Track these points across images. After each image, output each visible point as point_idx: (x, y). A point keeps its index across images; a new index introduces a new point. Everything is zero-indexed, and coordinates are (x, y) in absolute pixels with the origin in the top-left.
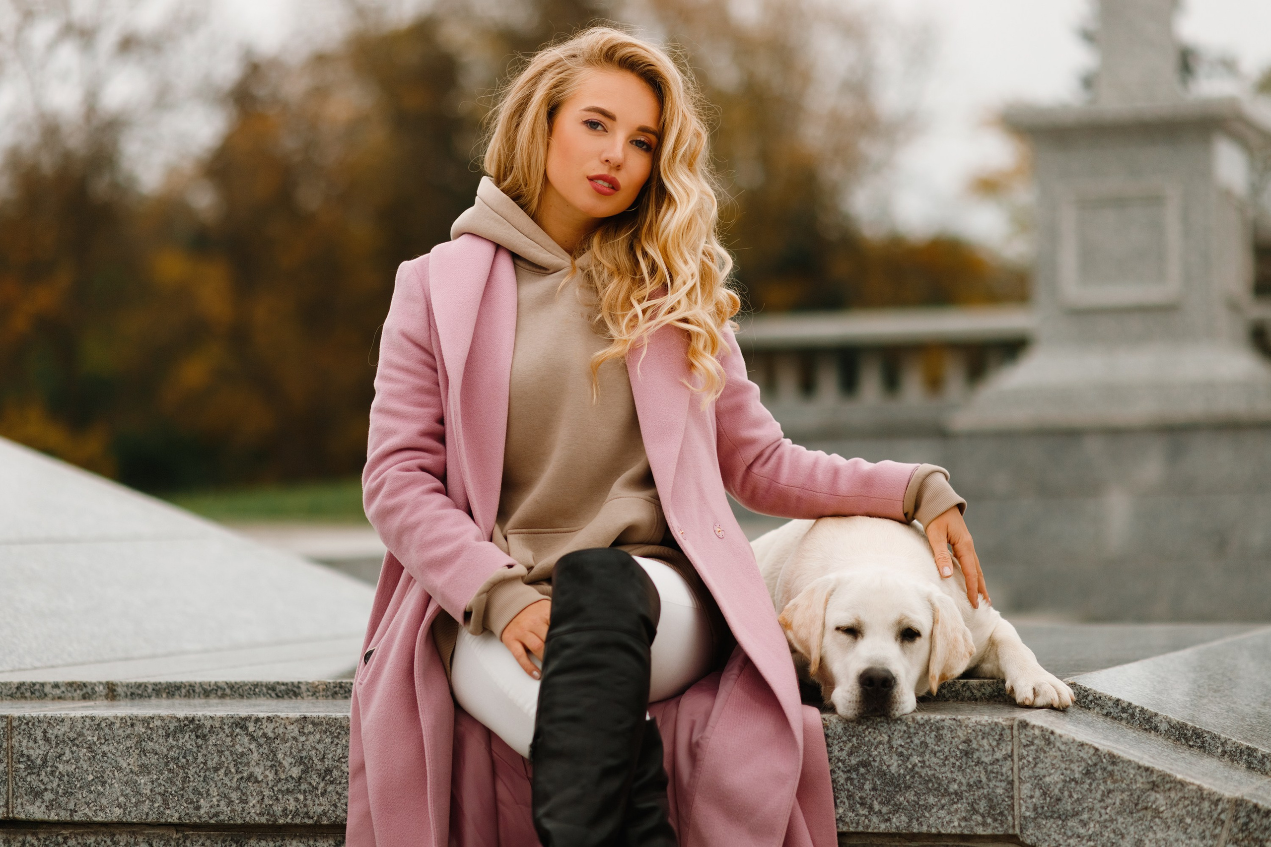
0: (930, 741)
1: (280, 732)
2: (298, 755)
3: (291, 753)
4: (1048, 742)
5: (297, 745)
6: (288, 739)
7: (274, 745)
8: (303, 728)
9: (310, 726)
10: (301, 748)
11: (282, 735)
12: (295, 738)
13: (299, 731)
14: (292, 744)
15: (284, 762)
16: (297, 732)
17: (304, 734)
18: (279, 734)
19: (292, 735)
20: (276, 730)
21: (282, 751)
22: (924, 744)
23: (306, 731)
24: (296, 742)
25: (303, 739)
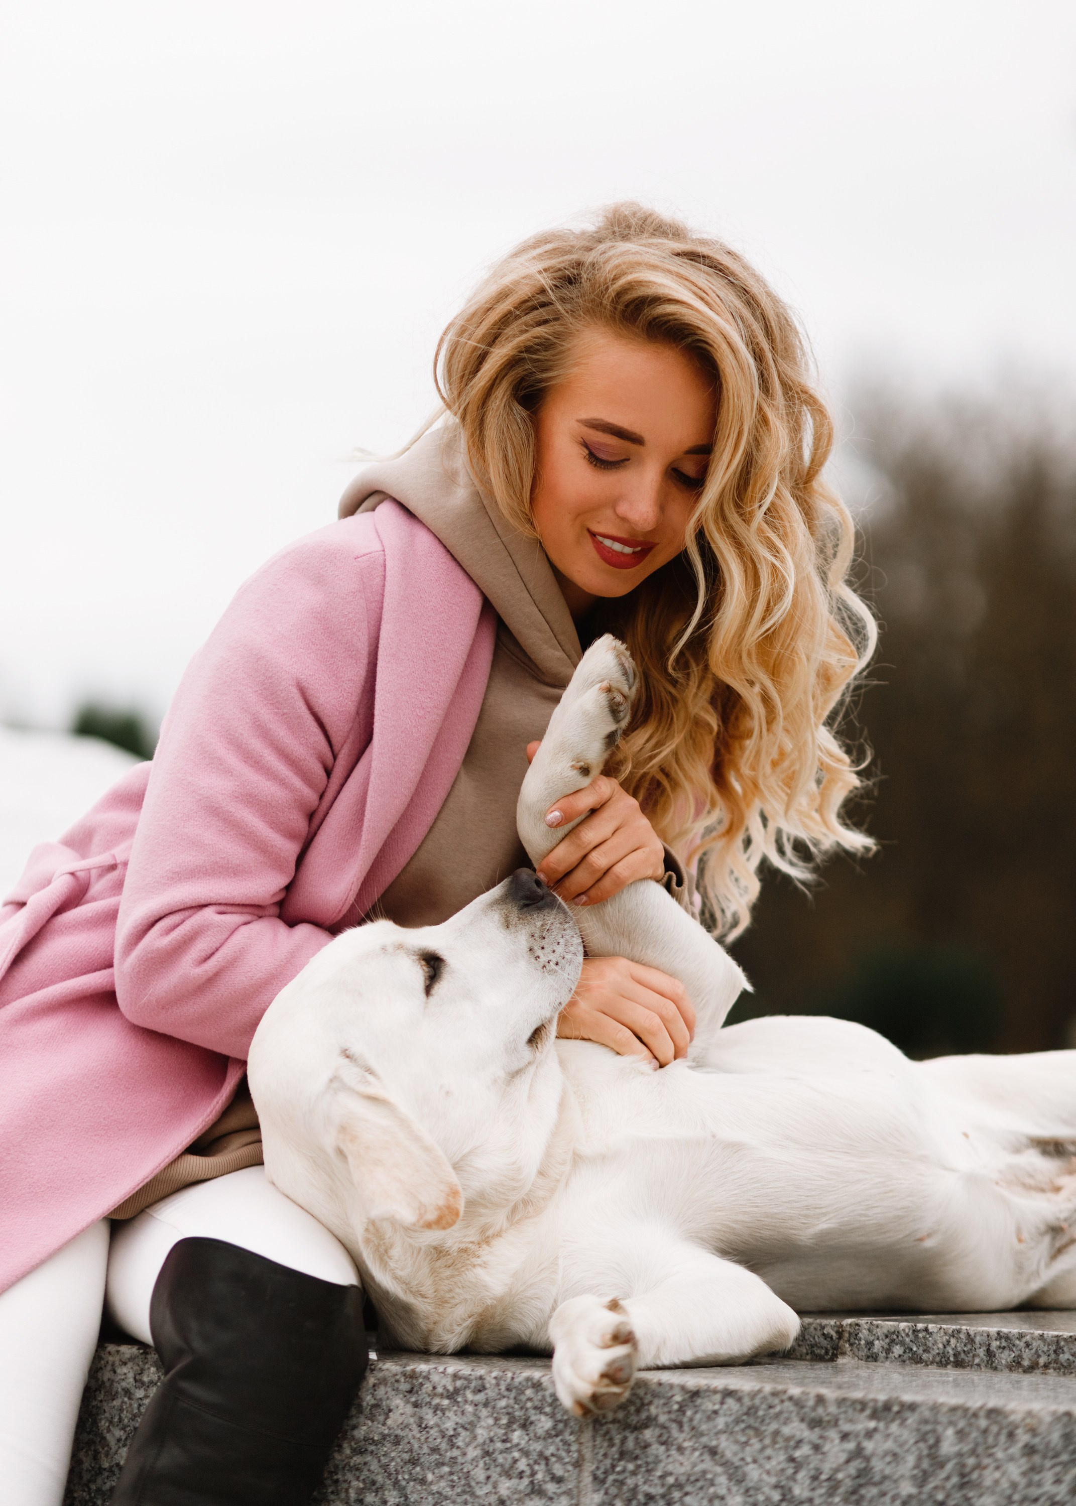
1: (105, 1379)
2: (132, 1423)
3: (120, 1420)
5: (131, 1405)
6: (117, 1392)
7: (94, 1403)
8: (142, 1372)
9: (153, 1369)
10: (136, 1411)
11: (107, 1384)
12: (127, 1392)
13: (135, 1379)
14: (123, 1402)
15: (108, 1436)
16: (132, 1380)
17: (143, 1383)
18: (103, 1382)
19: (124, 1384)
20: (100, 1374)
21: (107, 1415)
23: (146, 1379)
24: (130, 1398)
25: (140, 1393)
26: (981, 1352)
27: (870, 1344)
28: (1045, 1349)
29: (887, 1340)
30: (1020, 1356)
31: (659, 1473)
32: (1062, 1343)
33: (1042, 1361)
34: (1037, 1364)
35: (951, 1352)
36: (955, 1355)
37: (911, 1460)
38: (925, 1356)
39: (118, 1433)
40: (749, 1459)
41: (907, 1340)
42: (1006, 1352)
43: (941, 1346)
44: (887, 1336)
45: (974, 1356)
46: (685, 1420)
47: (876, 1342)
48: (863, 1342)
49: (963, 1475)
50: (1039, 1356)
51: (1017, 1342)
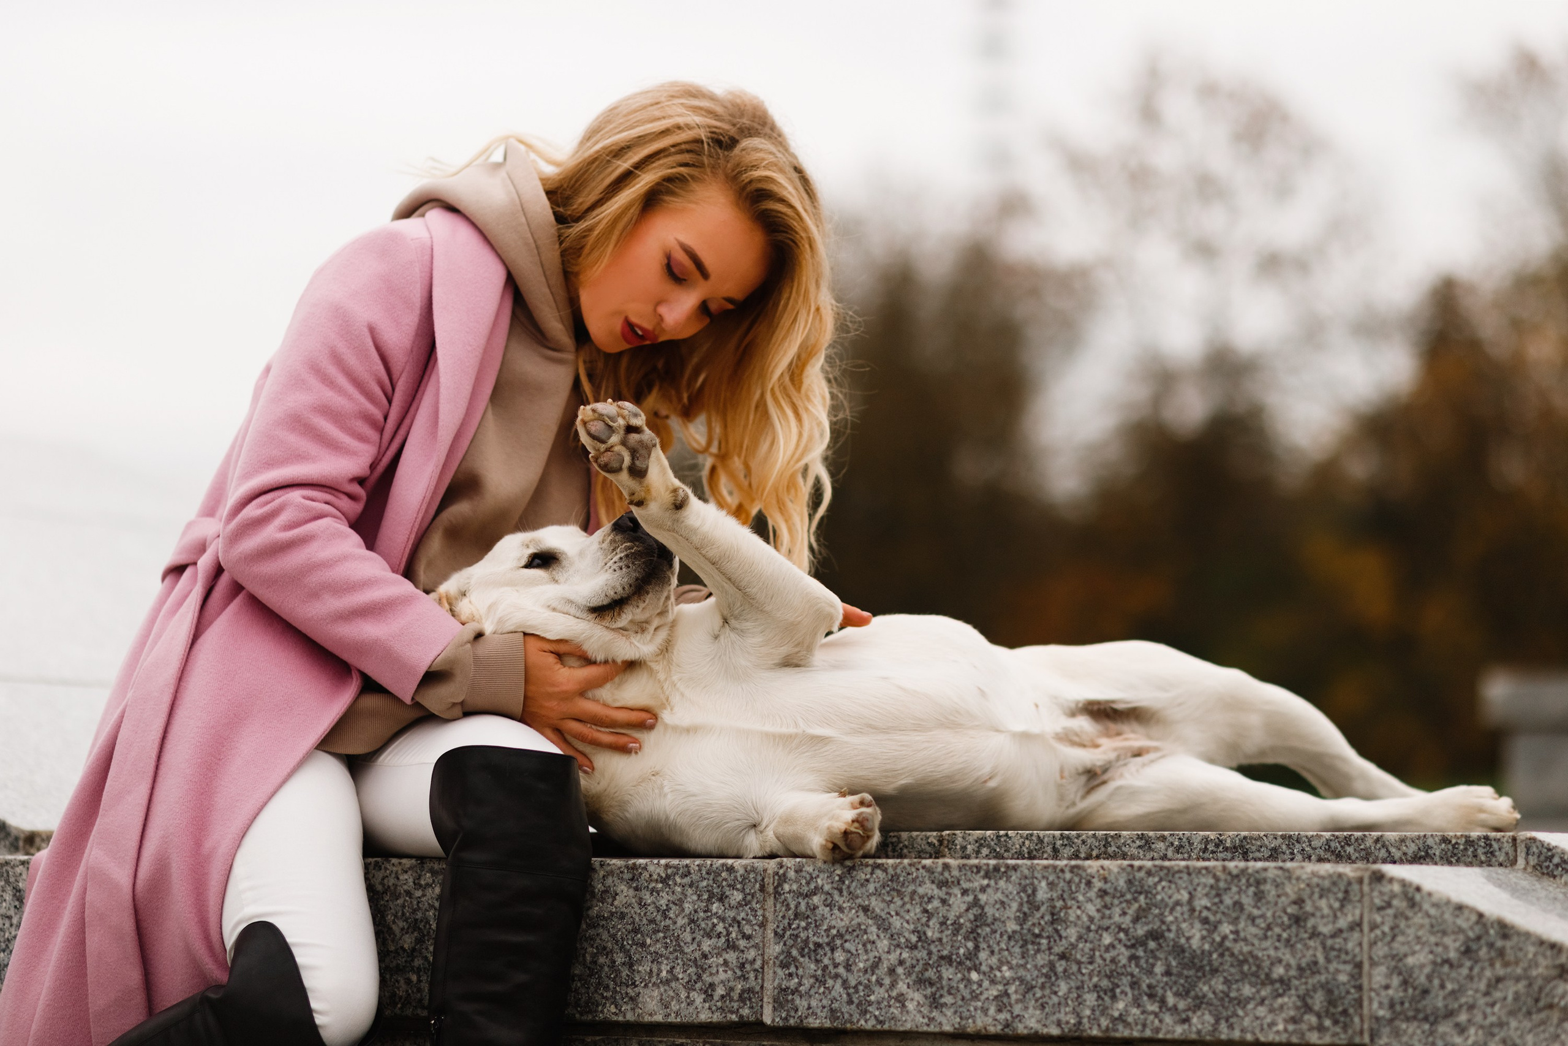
0: (1247, 900)
1: (390, 884)
2: (413, 916)
3: (403, 914)
4: (1413, 904)
5: (411, 902)
6: (400, 893)
7: (382, 903)
8: (419, 878)
9: (428, 875)
10: (415, 907)
11: (392, 888)
12: (409, 893)
13: (414, 883)
14: (405, 900)
15: (394, 927)
16: (412, 884)
17: (421, 886)
18: (389, 887)
19: (405, 887)
20: (386, 881)
21: (393, 911)
22: (1238, 905)
23: (423, 882)
24: (410, 898)
25: (418, 893)
26: (1049, 849)
27: (964, 848)
28: (1097, 844)
29: (977, 845)
30: (1078, 851)
31: (825, 927)
32: (1110, 839)
33: (1094, 853)
34: (1091, 855)
35: (1026, 851)
36: (1028, 853)
37: (1015, 906)
38: (1006, 855)
39: (401, 924)
40: (893, 913)
41: (992, 843)
42: (1068, 848)
43: (1018, 846)
44: (976, 842)
45: (1043, 852)
46: (844, 887)
47: (969, 846)
48: (958, 847)
49: (1053, 914)
50: (1092, 850)
51: (1076, 840)
